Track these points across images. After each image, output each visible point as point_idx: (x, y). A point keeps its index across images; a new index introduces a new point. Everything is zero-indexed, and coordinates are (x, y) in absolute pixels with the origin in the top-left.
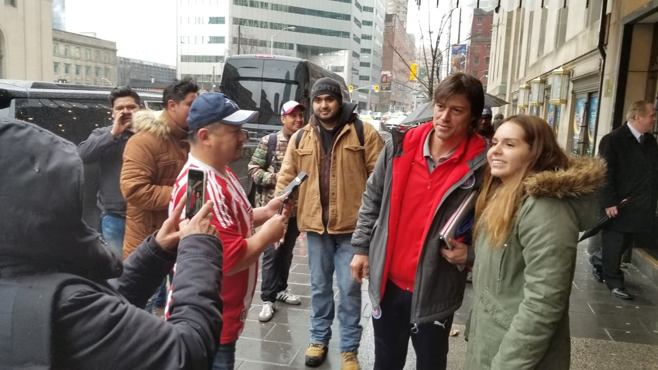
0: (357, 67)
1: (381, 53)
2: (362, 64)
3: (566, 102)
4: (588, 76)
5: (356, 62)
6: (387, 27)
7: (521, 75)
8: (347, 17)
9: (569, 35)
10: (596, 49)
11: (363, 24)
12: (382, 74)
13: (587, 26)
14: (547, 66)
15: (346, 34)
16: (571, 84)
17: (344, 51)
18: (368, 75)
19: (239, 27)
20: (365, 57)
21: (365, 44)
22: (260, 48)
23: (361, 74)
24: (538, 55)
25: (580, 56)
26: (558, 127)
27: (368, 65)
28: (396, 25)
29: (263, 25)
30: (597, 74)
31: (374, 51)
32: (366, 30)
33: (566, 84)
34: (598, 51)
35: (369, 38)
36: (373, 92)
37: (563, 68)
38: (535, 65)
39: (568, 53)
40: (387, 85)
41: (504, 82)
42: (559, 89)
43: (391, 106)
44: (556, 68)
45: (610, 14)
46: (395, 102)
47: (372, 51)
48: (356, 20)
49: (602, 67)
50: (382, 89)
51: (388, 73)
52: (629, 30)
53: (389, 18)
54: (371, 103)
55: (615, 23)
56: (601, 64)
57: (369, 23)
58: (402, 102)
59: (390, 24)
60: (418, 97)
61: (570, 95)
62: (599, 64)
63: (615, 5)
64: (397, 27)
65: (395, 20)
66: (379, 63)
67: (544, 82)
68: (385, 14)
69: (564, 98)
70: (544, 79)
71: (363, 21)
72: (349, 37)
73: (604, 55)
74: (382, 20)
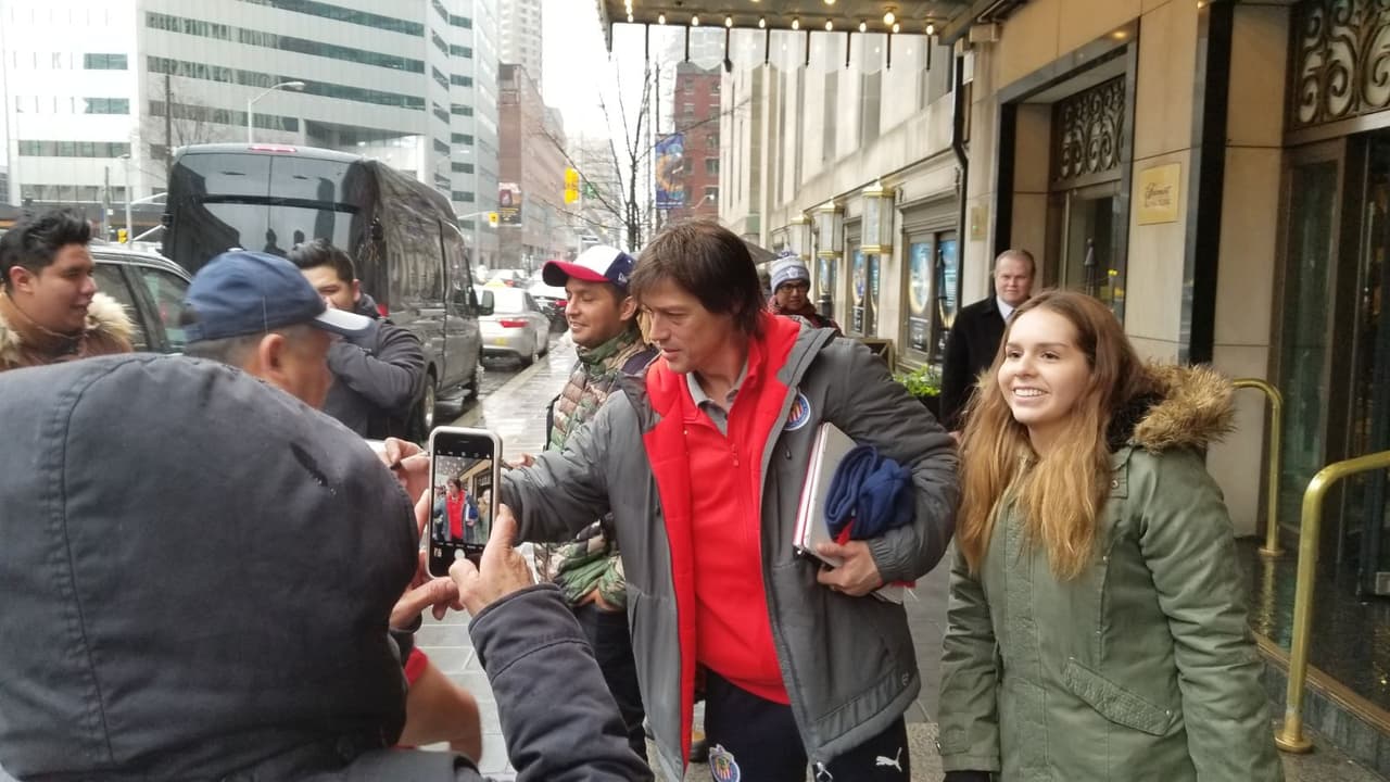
0: (447, 172)
1: (495, 144)
2: (457, 167)
3: (890, 250)
4: (931, 202)
5: (444, 162)
6: (504, 90)
7: (788, 197)
8: (418, 67)
9: (887, 122)
10: (948, 150)
11: (452, 83)
12: (500, 189)
13: (922, 107)
14: (847, 181)
15: (417, 103)
16: (899, 217)
17: (414, 137)
18: (471, 191)
19: (168, 78)
20: (462, 153)
21: (459, 124)
22: (219, 127)
23: (455, 187)
24: (824, 159)
25: (914, 161)
26: (876, 299)
27: (468, 169)
28: (522, 87)
29: (220, 75)
30: (952, 196)
31: (481, 140)
32: (459, 95)
33: (888, 216)
34: (952, 151)
35: (467, 111)
36: (485, 227)
37: (882, 184)
38: (819, 179)
39: (888, 156)
40: (512, 212)
41: (754, 210)
42: (877, 226)
43: (524, 255)
44: (868, 185)
45: (971, 83)
46: (531, 248)
47: (476, 141)
48: (436, 73)
49: (961, 183)
50: (502, 220)
51: (512, 187)
52: (1009, 114)
53: (506, 72)
54: (481, 250)
55: (981, 102)
56: (958, 177)
57: (466, 82)
58: (546, 247)
59: (509, 85)
60: (584, 239)
61: (899, 237)
62: (954, 179)
63: (980, 63)
64: (524, 93)
65: (519, 77)
66: (493, 165)
67: (841, 211)
68: (497, 63)
69: (887, 242)
70: (839, 204)
71: (452, 76)
72: (424, 109)
73: (964, 162)
74: (494, 76)
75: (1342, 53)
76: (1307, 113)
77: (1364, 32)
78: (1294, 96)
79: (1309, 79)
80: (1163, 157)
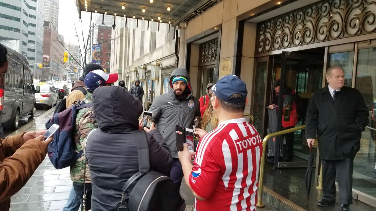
0: (26, 51)
1: (42, 43)
2: (29, 50)
3: (158, 80)
4: (170, 67)
5: (25, 48)
6: (45, 29)
7: (130, 64)
8: (18, 20)
9: (158, 46)
10: (174, 54)
11: (29, 25)
12: (43, 57)
13: (167, 43)
14: (147, 61)
15: (17, 30)
16: (160, 71)
17: (16, 40)
18: (34, 57)
20: (31, 46)
21: (31, 37)
23: (29, 55)
24: (140, 54)
25: (165, 56)
26: (154, 92)
27: (33, 50)
28: (52, 28)
30: (175, 66)
31: (37, 43)
32: (31, 29)
33: (158, 70)
34: (175, 54)
35: (34, 34)
36: (38, 68)
37: (156, 62)
38: (139, 59)
39: (157, 55)
40: (47, 64)
41: (120, 67)
42: (155, 73)
43: (50, 77)
44: (152, 62)
45: (180, 37)
46: (52, 75)
47: (36, 42)
48: (24, 22)
49: (177, 63)
50: (43, 66)
51: (47, 57)
52: (189, 46)
53: (46, 24)
54: (36, 75)
55: (182, 42)
56: (176, 61)
57: (34, 25)
58: (57, 74)
59: (47, 27)
60: (69, 72)
61: (160, 76)
62: (175, 62)
63: (182, 33)
64: (52, 30)
65: (51, 25)
66: (41, 49)
67: (145, 68)
68: (44, 21)
69: (157, 77)
70: (145, 67)
71: (29, 23)
72: (19, 32)
73: (178, 57)
74: (43, 24)
75: (268, 36)
76: (260, 50)
77: (273, 31)
78: (257, 46)
79: (261, 41)
80: (227, 58)
